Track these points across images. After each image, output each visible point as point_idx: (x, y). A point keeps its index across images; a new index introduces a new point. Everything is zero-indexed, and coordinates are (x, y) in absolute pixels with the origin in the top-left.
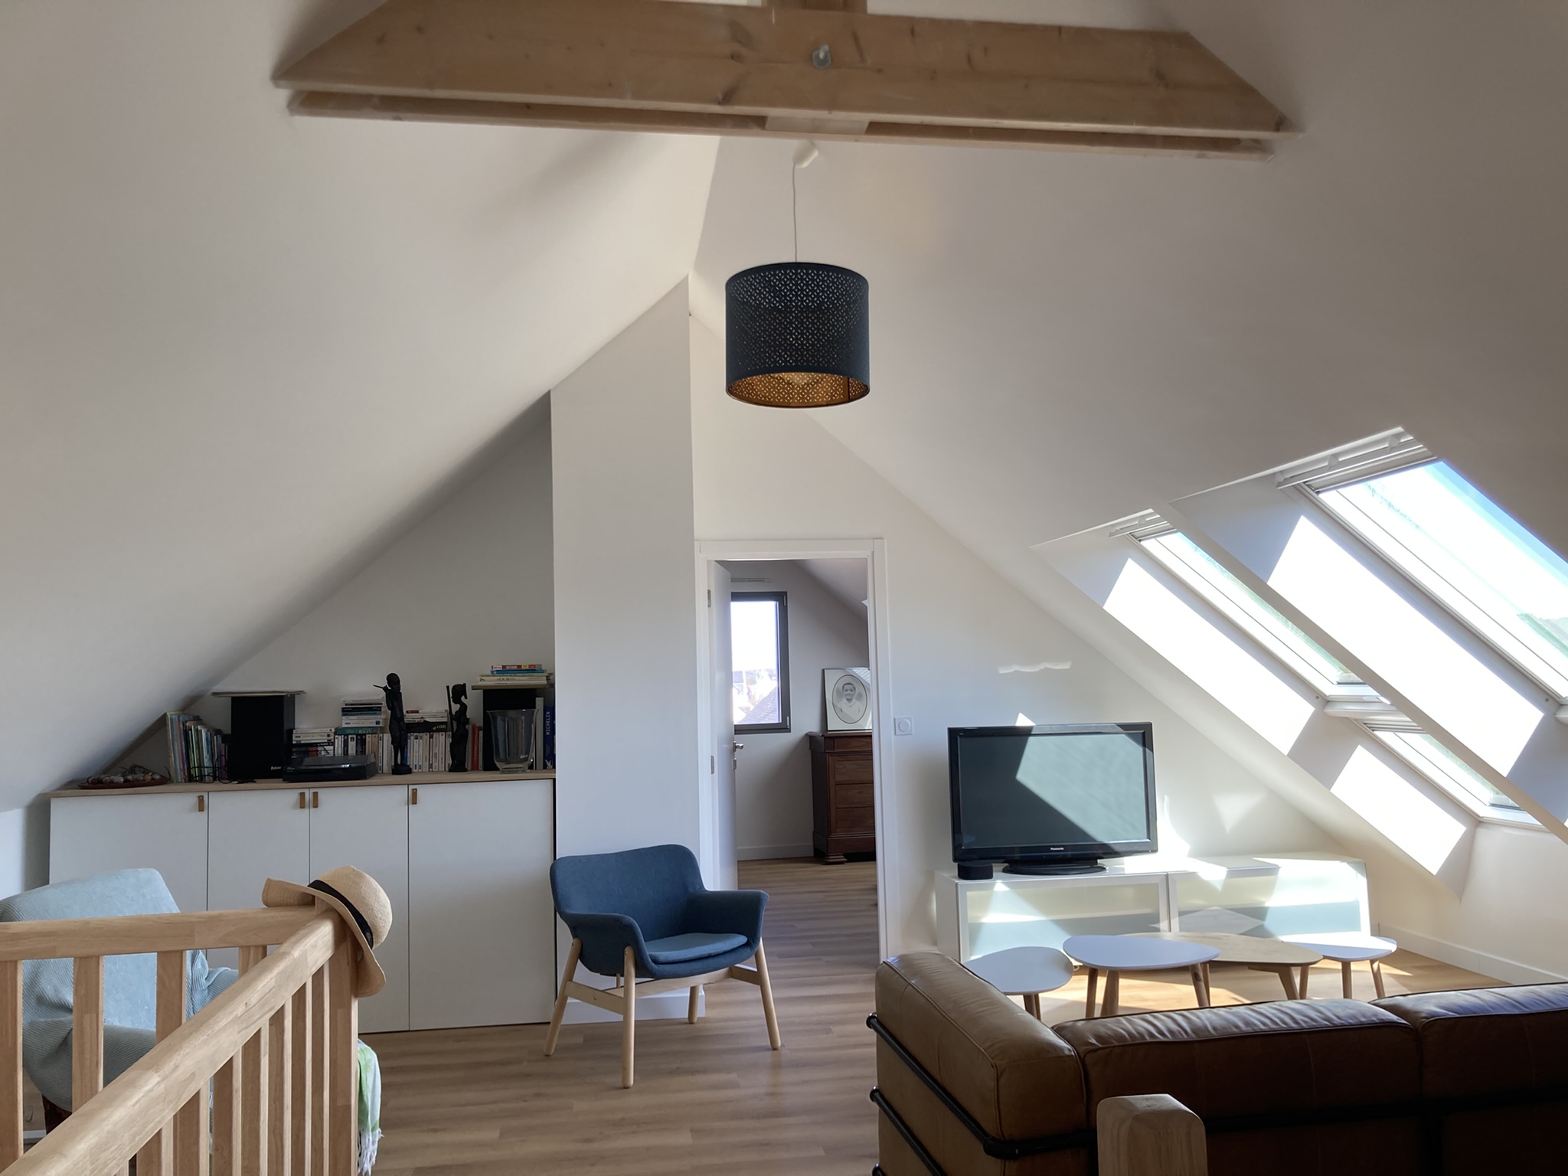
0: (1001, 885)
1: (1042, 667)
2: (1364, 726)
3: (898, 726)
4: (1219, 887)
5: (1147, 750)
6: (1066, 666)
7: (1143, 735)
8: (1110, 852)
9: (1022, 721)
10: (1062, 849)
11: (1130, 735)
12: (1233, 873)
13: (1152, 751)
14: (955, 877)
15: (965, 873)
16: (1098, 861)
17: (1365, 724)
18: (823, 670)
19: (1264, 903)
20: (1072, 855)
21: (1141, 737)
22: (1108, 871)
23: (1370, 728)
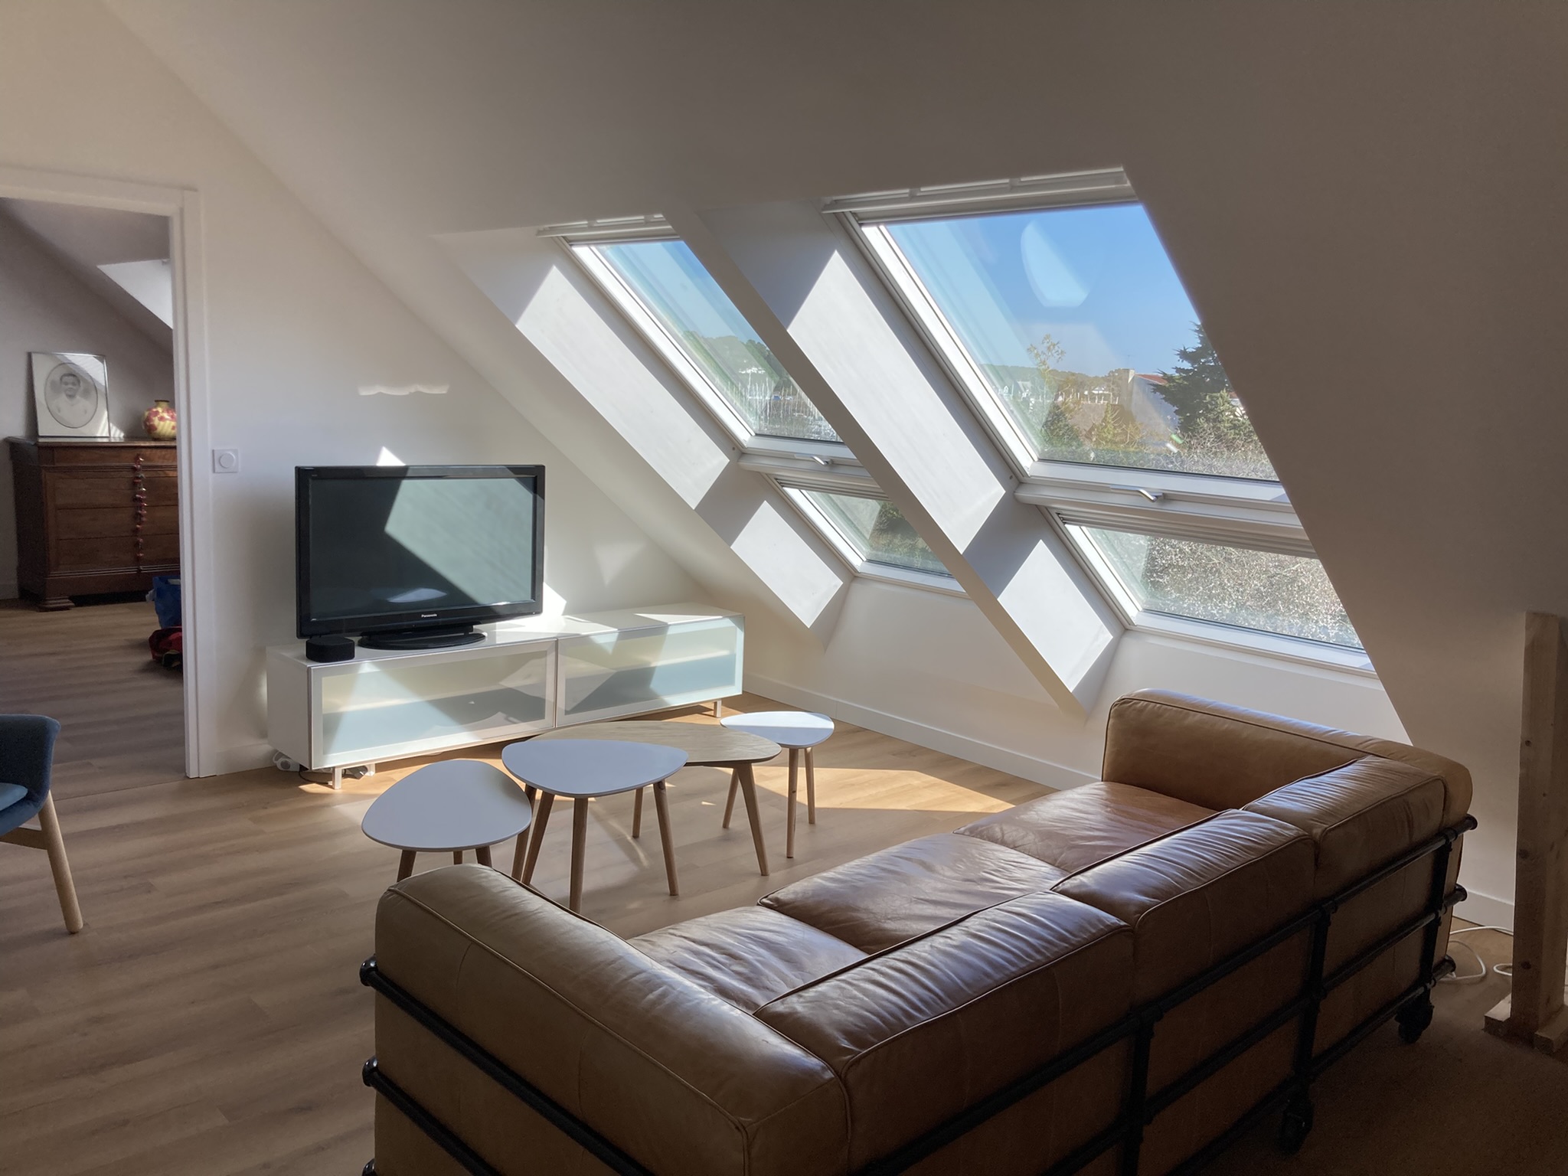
0: (368, 665)
1: (413, 390)
2: (775, 481)
3: (217, 461)
4: (610, 650)
5: (538, 497)
6: (441, 390)
7: (533, 479)
8: (492, 615)
9: (387, 459)
10: (435, 615)
11: (520, 480)
12: (624, 635)
13: (543, 498)
14: (302, 659)
15: (320, 652)
16: (474, 627)
17: (776, 479)
18: (29, 355)
19: (650, 663)
20: (443, 622)
21: (531, 482)
22: (486, 639)
23: (780, 483)
